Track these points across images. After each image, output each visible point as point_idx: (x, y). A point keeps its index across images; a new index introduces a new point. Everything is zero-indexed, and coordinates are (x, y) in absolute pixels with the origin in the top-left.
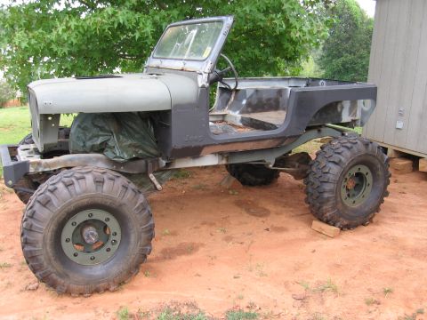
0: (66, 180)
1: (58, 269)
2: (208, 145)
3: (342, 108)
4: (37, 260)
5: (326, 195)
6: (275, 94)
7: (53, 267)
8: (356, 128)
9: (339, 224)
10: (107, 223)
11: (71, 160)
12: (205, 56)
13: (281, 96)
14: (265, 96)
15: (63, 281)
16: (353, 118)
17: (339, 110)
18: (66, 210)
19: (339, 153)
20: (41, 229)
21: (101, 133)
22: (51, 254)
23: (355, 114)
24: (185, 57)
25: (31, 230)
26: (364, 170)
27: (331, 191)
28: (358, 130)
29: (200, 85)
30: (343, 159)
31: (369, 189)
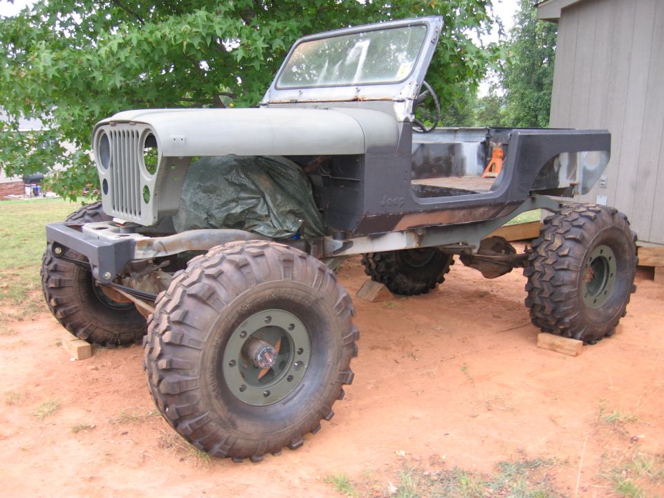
0: (237, 258)
1: (221, 413)
2: (411, 213)
3: (560, 166)
4: (189, 399)
5: (565, 290)
6: (446, 152)
7: (213, 410)
8: (576, 197)
9: (579, 335)
10: (291, 333)
11: (198, 238)
12: (400, 75)
13: (453, 154)
14: (433, 154)
15: (226, 435)
16: (572, 182)
17: (556, 168)
18: (239, 308)
19: (580, 227)
20: (199, 343)
21: (243, 195)
22: (211, 388)
23: (574, 177)
24: (355, 81)
25: (180, 346)
26: (607, 252)
27: (573, 283)
28: (578, 199)
29: (402, 118)
30: (586, 235)
31: (612, 280)
